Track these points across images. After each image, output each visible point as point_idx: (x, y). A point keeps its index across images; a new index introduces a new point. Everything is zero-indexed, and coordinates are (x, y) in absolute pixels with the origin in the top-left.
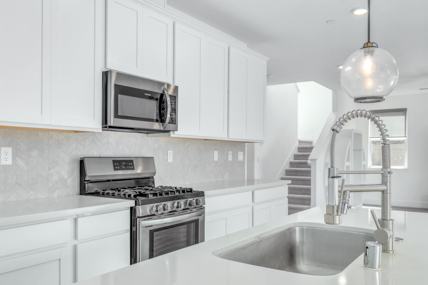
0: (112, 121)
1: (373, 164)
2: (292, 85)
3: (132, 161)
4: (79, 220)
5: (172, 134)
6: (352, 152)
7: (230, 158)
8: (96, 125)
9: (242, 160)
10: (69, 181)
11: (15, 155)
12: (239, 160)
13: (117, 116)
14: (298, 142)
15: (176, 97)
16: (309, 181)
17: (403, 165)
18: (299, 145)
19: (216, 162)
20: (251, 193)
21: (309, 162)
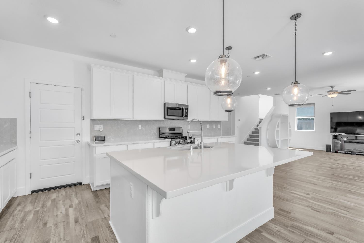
0: (166, 117)
1: (298, 129)
2: (257, 95)
3: (175, 128)
4: (155, 143)
5: (187, 120)
6: (280, 124)
7: (214, 127)
8: (162, 119)
9: (220, 127)
10: (156, 134)
11: (142, 127)
12: (218, 127)
13: (167, 115)
14: (259, 119)
15: (187, 108)
16: (259, 136)
17: (313, 130)
18: (260, 121)
19: (208, 128)
20: (217, 139)
21: (259, 128)
